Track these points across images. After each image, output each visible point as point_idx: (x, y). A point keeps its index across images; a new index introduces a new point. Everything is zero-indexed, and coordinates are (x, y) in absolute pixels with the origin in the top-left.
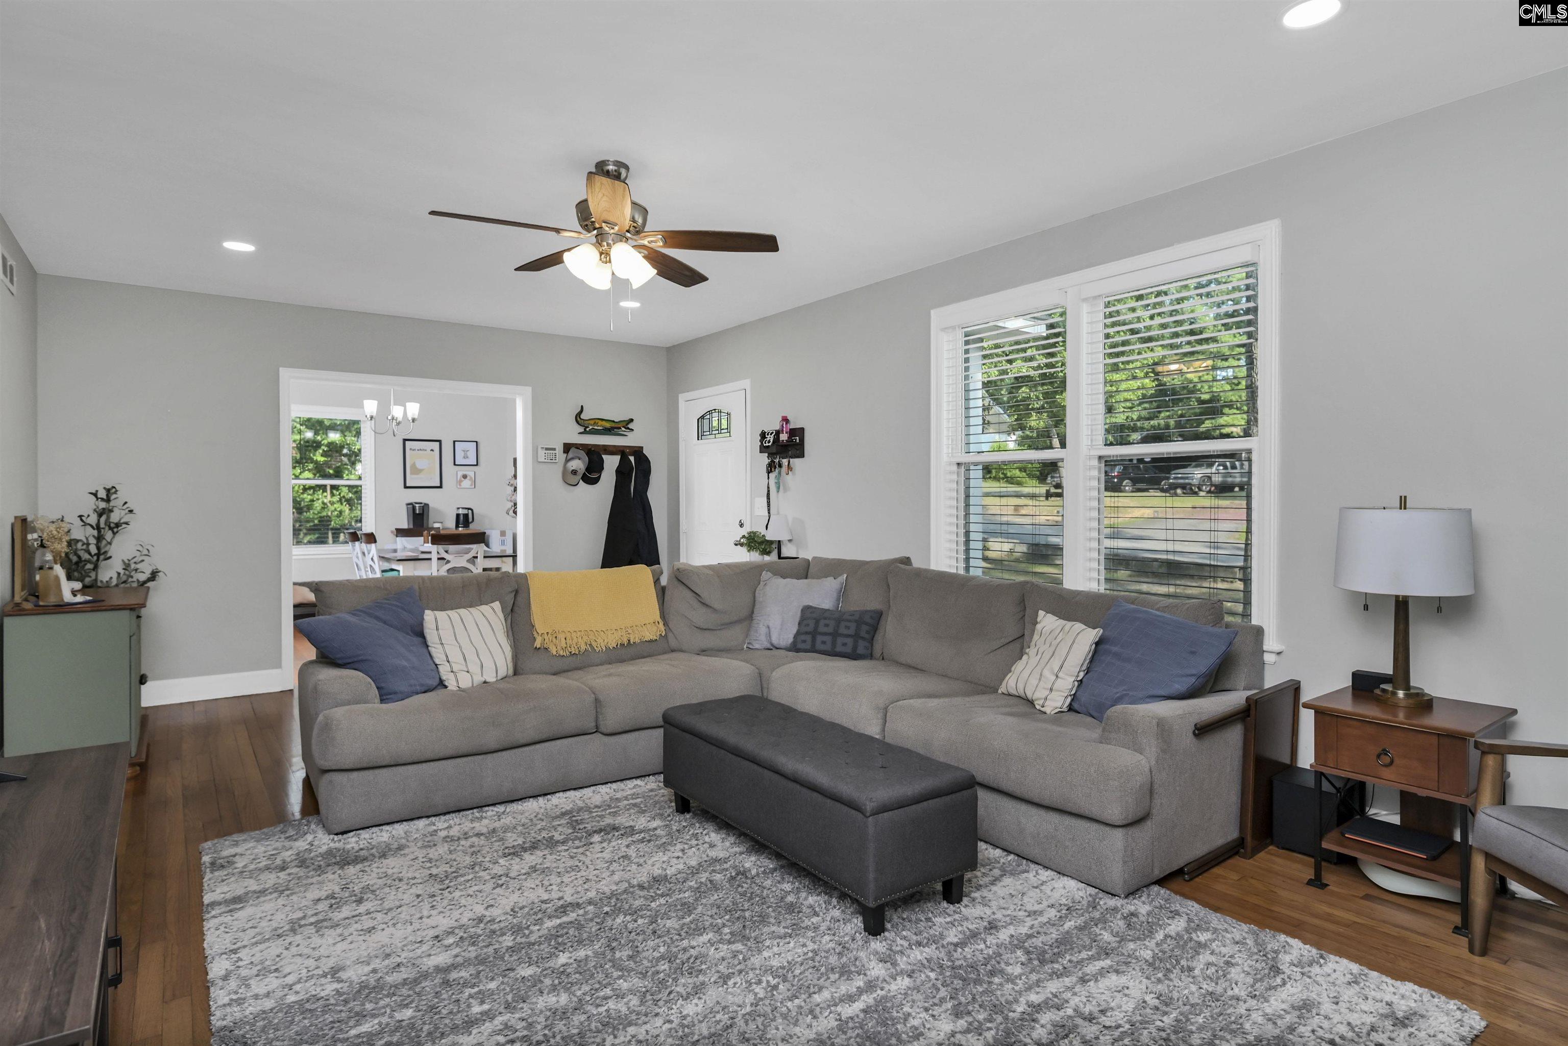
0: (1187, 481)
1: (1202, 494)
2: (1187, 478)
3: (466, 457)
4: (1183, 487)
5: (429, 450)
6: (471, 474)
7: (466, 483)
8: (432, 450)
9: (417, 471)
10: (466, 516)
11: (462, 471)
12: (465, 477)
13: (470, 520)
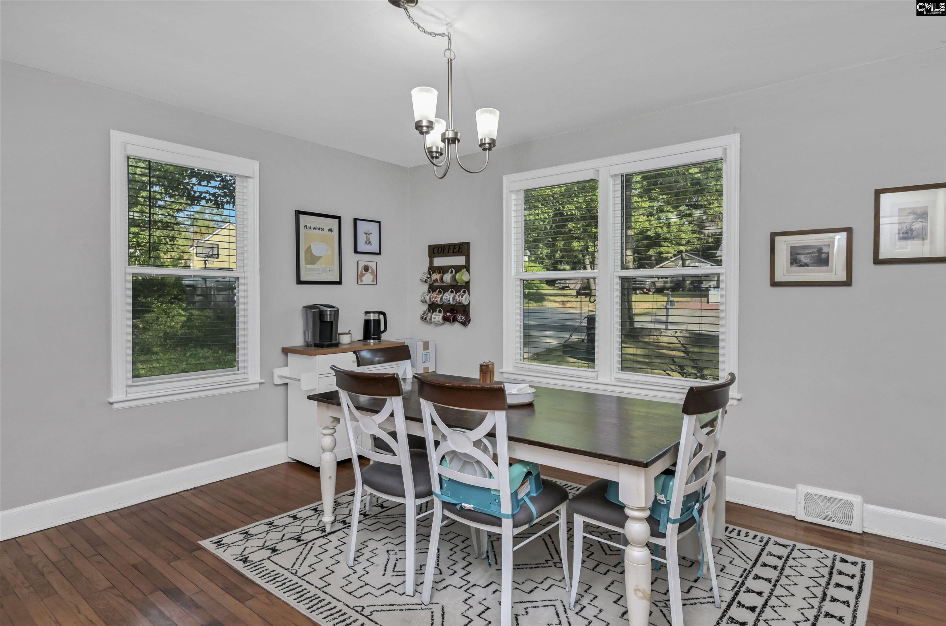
0: (642, 286)
1: (651, 293)
2: (642, 284)
3: (368, 242)
4: (641, 289)
5: (326, 229)
6: (372, 265)
7: (368, 278)
8: (330, 230)
9: (313, 259)
10: (378, 322)
11: (365, 260)
12: (366, 269)
13: (382, 328)
